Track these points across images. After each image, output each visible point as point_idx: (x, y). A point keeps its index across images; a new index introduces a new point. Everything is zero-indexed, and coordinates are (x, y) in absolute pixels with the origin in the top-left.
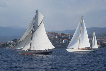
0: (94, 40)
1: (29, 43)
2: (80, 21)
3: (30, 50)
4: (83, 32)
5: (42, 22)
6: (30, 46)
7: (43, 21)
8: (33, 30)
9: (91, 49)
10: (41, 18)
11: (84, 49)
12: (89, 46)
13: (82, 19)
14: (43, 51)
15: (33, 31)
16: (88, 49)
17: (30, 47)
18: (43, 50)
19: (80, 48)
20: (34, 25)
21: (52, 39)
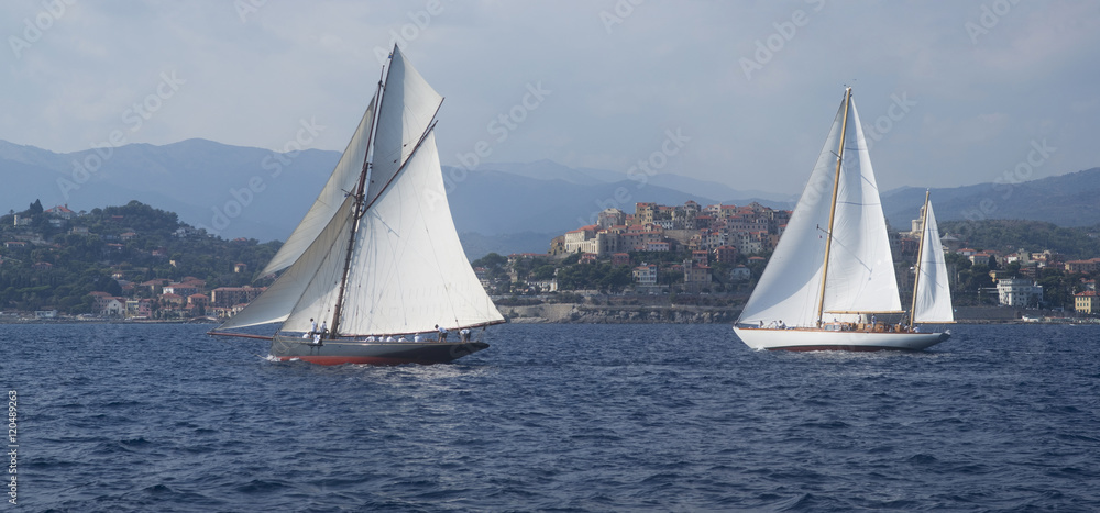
0: (932, 262)
1: (329, 289)
2: (836, 124)
3: (335, 335)
4: (856, 204)
5: (424, 137)
6: (338, 307)
7: (431, 127)
8: (361, 191)
9: (903, 331)
10: (421, 105)
11: (853, 328)
12: (895, 306)
13: (846, 106)
14: (416, 339)
16: (886, 331)
17: (338, 314)
18: (421, 333)
19: (827, 319)
20: (370, 160)
21: (753, 254)
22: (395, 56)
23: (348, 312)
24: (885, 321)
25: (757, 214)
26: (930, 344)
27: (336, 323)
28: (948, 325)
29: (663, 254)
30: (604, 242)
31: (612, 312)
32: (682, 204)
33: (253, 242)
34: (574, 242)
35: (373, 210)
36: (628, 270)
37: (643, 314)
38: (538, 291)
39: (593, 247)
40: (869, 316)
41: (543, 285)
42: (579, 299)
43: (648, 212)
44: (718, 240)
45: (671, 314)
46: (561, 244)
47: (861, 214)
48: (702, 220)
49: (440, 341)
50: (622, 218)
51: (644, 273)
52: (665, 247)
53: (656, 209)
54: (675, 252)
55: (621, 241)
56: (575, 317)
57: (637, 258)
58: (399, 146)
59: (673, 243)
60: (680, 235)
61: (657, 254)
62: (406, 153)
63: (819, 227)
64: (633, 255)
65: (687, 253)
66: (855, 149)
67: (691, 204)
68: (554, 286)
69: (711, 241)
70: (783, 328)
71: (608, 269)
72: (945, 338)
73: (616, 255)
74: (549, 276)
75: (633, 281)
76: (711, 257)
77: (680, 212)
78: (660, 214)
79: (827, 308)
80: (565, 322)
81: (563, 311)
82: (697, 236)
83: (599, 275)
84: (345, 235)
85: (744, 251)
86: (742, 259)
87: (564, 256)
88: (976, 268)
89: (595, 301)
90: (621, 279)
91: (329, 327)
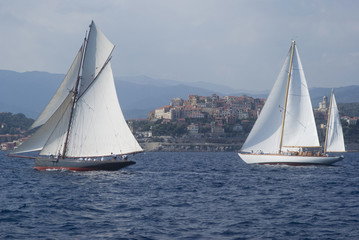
1: (61, 135)
3: (64, 157)
4: (297, 95)
5: (106, 64)
6: (66, 144)
7: (109, 60)
8: (76, 89)
10: (104, 49)
11: (297, 154)
12: (317, 144)
13: (292, 49)
14: (102, 160)
15: (76, 93)
16: (312, 155)
17: (65, 147)
18: (104, 157)
19: (284, 150)
20: (81, 74)
21: (244, 119)
22: (92, 26)
23: (70, 146)
24: (311, 151)
25: (245, 100)
26: (334, 162)
27: (65, 151)
28: (342, 153)
29: (202, 119)
30: (174, 113)
31: (178, 147)
32: (210, 95)
33: (10, 114)
34: (160, 113)
35: (82, 98)
36: (185, 127)
37: (192, 147)
38: (143, 136)
39: (168, 116)
40: (304, 149)
41: (145, 134)
42: (162, 140)
43: (194, 100)
44: (227, 112)
45: (205, 147)
46: (153, 114)
47: (300, 100)
48: (220, 103)
49: (113, 161)
50: (182, 102)
51: (193, 128)
52: (202, 116)
53: (198, 98)
54: (207, 118)
55: (181, 113)
56: (160, 149)
57: (189, 121)
58: (94, 69)
59: (206, 114)
60: (209, 110)
61: (198, 119)
62: (97, 72)
63: (279, 107)
64: (187, 119)
65: (213, 119)
66: (296, 70)
67: (214, 95)
68: (150, 134)
69: (224, 113)
70: (262, 154)
71: (175, 126)
72: (341, 159)
73: (179, 120)
74: (148, 130)
75: (187, 132)
76: (224, 121)
77: (209, 99)
78: (199, 100)
79: (284, 144)
80: (156, 151)
81: (155, 146)
82: (218, 111)
83: (171, 129)
84: (69, 110)
85: (240, 118)
86: (239, 121)
87: (155, 120)
88: (350, 126)
89: (169, 141)
90: (182, 131)
91: (62, 153)
